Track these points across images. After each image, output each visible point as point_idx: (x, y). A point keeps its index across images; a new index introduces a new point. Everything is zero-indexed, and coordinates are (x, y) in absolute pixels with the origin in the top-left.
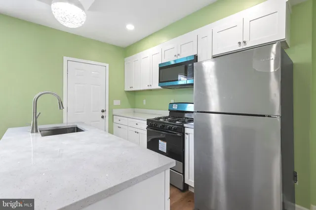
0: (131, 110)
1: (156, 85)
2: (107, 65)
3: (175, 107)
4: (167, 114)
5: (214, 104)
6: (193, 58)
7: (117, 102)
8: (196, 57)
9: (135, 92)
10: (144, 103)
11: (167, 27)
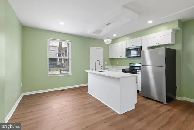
0: (111, 66)
1: (124, 56)
2: (103, 48)
3: (132, 65)
4: (129, 67)
5: (149, 63)
6: (140, 47)
7: (106, 63)
8: (141, 47)
9: (113, 59)
10: (117, 64)
11: (130, 34)
